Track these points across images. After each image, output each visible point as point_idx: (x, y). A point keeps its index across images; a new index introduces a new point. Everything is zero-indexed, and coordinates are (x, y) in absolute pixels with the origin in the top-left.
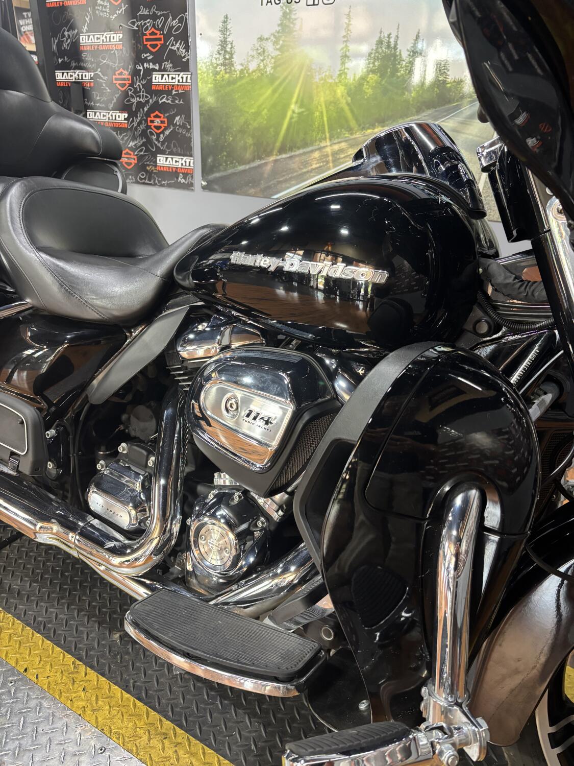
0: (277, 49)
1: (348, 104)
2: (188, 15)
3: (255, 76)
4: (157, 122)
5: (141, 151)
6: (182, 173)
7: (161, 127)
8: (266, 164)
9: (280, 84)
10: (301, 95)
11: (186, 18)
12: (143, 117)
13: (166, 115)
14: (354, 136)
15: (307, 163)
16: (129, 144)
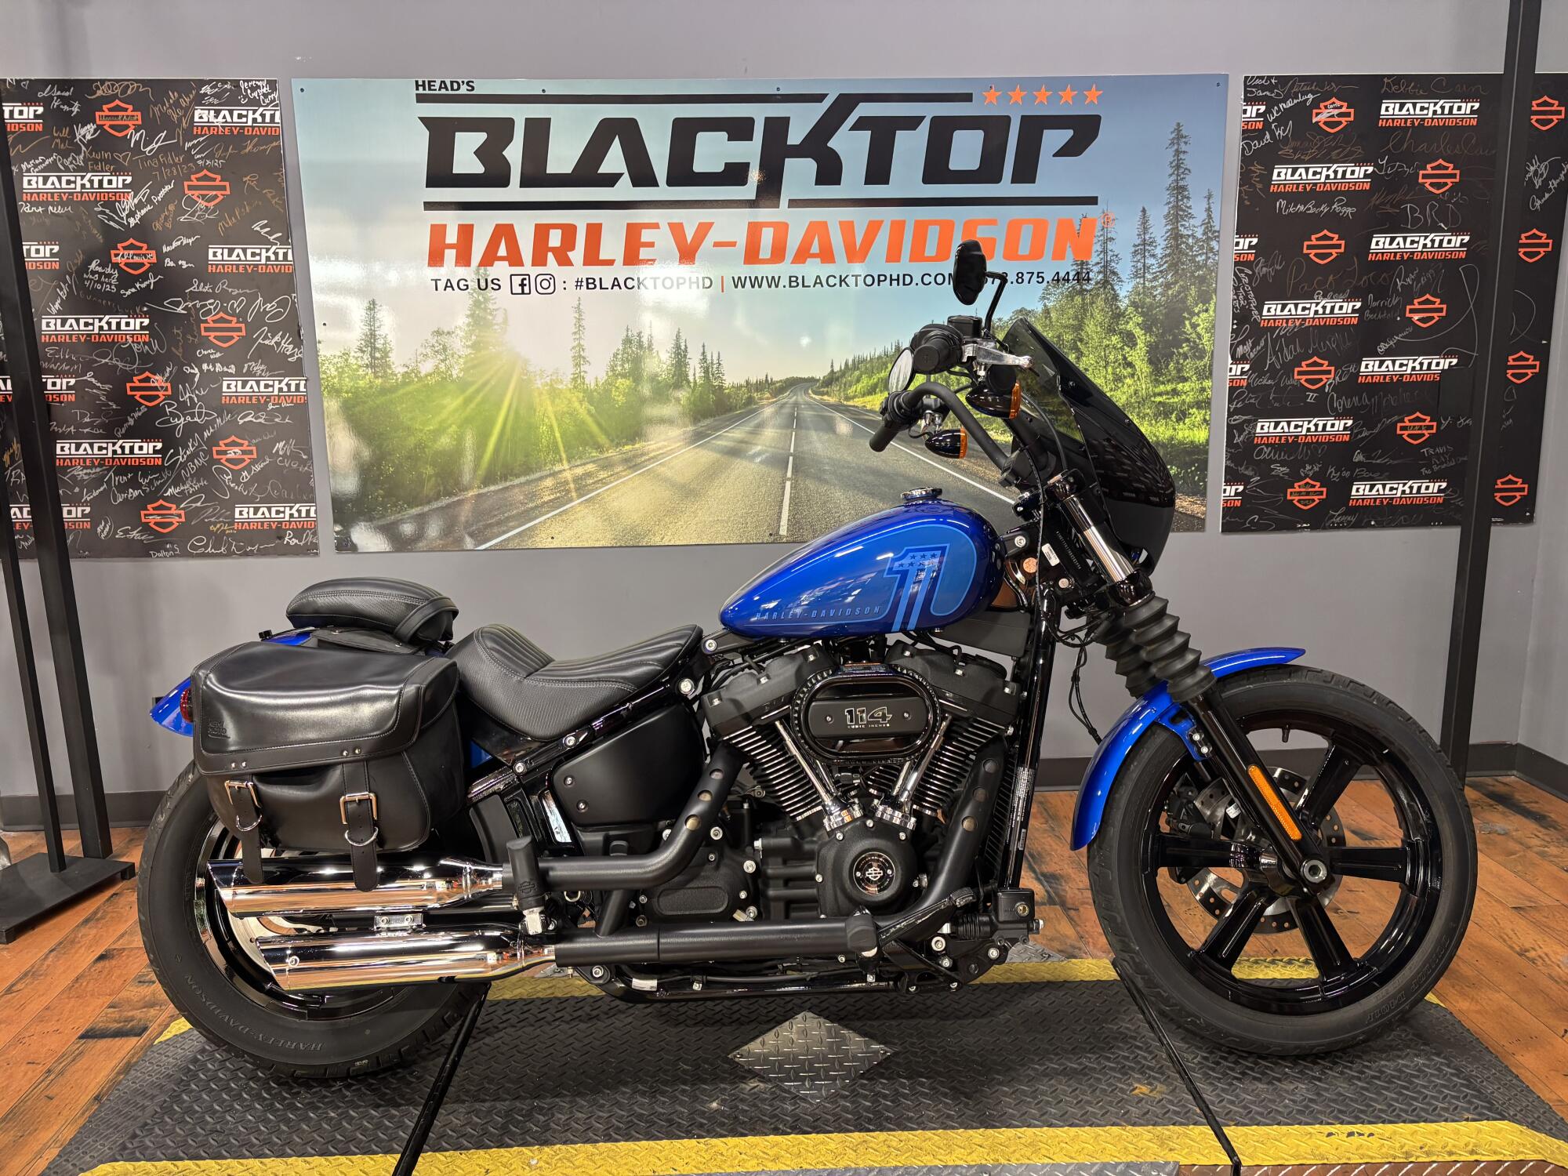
0: (468, 347)
1: (592, 416)
2: (298, 297)
3: (431, 381)
4: (234, 453)
5: (196, 501)
6: (292, 530)
7: (244, 460)
8: (460, 503)
9: (478, 391)
10: (514, 406)
11: (293, 303)
12: (200, 445)
13: (254, 441)
14: (606, 455)
15: (535, 495)
16: (166, 491)
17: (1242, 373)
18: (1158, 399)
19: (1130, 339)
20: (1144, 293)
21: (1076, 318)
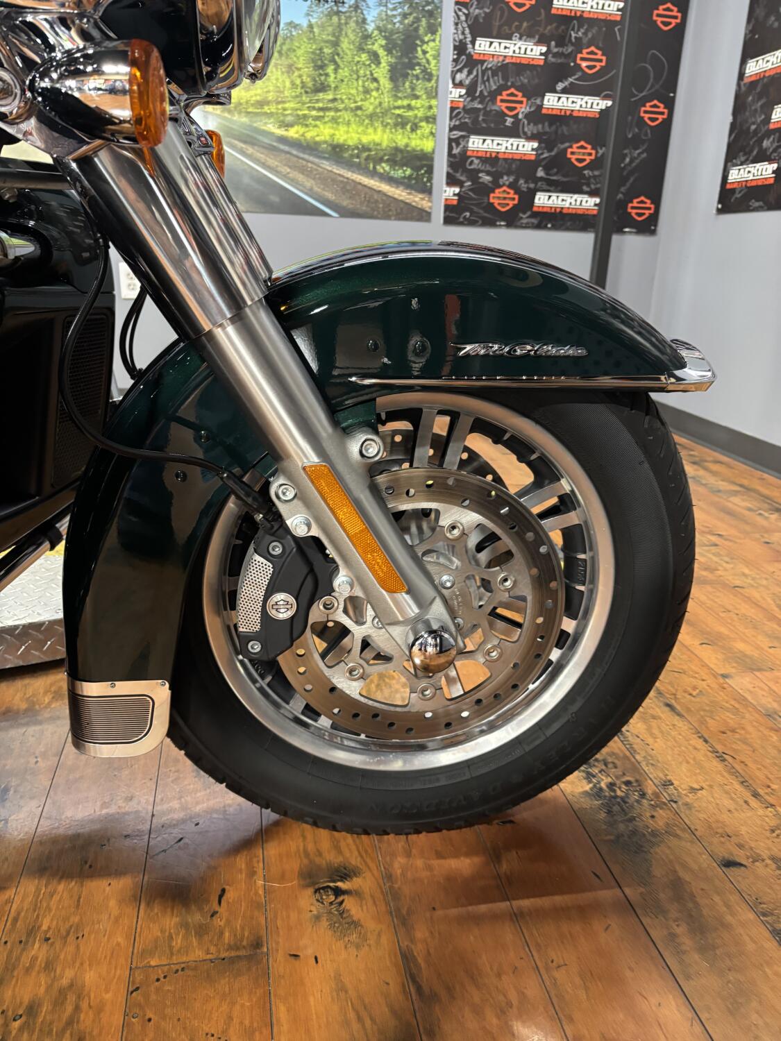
17: (460, 96)
18: (397, 112)
19: (375, 58)
20: (386, 19)
21: (334, 35)
